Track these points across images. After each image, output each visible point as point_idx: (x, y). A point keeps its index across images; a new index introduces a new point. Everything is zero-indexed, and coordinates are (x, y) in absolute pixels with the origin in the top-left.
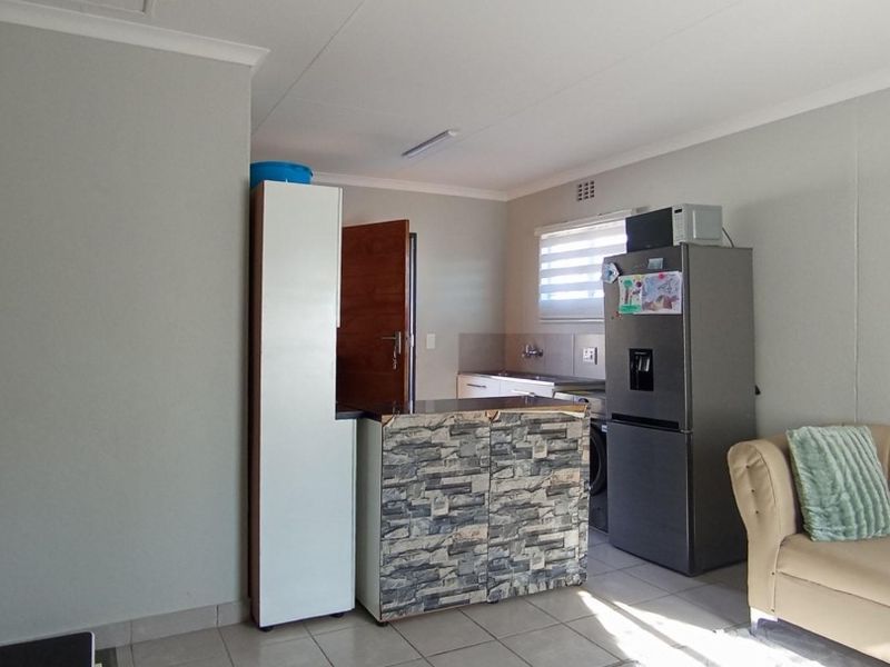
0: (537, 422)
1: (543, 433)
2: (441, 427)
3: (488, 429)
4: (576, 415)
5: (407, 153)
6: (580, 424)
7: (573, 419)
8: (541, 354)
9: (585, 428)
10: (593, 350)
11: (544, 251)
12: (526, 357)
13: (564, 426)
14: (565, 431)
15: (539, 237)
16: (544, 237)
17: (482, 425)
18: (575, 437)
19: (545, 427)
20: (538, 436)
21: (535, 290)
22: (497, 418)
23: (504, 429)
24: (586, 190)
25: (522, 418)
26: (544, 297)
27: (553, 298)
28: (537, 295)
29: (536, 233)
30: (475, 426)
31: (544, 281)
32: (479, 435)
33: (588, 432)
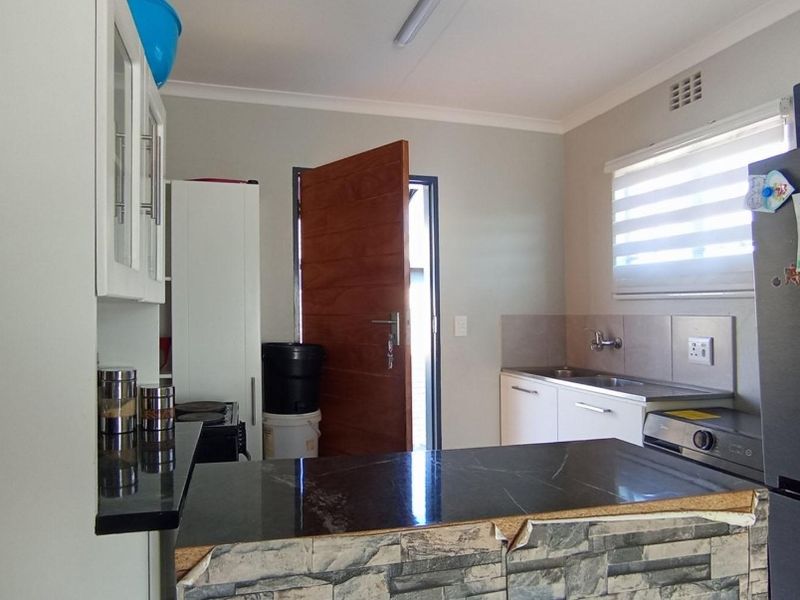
0: (632, 542)
1: (649, 568)
2: (359, 573)
3: (498, 568)
4: (733, 519)
5: (398, 37)
6: (743, 540)
7: (724, 530)
8: (618, 346)
9: (754, 549)
10: (707, 341)
11: (619, 195)
12: (597, 349)
13: (704, 547)
14: (706, 561)
15: (610, 176)
16: (618, 173)
17: (483, 558)
18: (731, 573)
19: (654, 553)
20: (638, 577)
21: (607, 251)
22: (523, 542)
23: (546, 567)
24: (687, 91)
25: (594, 536)
26: (620, 261)
27: (634, 263)
28: (610, 260)
29: (607, 170)
30: (461, 563)
31: (620, 239)
32: (475, 586)
33: (761, 560)
